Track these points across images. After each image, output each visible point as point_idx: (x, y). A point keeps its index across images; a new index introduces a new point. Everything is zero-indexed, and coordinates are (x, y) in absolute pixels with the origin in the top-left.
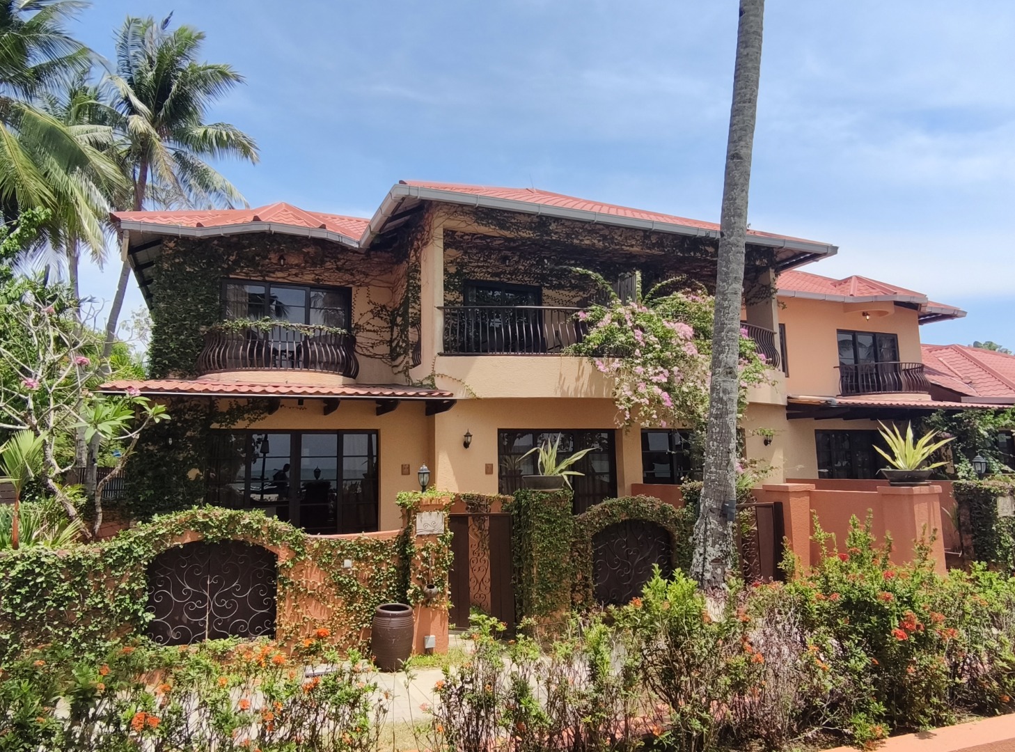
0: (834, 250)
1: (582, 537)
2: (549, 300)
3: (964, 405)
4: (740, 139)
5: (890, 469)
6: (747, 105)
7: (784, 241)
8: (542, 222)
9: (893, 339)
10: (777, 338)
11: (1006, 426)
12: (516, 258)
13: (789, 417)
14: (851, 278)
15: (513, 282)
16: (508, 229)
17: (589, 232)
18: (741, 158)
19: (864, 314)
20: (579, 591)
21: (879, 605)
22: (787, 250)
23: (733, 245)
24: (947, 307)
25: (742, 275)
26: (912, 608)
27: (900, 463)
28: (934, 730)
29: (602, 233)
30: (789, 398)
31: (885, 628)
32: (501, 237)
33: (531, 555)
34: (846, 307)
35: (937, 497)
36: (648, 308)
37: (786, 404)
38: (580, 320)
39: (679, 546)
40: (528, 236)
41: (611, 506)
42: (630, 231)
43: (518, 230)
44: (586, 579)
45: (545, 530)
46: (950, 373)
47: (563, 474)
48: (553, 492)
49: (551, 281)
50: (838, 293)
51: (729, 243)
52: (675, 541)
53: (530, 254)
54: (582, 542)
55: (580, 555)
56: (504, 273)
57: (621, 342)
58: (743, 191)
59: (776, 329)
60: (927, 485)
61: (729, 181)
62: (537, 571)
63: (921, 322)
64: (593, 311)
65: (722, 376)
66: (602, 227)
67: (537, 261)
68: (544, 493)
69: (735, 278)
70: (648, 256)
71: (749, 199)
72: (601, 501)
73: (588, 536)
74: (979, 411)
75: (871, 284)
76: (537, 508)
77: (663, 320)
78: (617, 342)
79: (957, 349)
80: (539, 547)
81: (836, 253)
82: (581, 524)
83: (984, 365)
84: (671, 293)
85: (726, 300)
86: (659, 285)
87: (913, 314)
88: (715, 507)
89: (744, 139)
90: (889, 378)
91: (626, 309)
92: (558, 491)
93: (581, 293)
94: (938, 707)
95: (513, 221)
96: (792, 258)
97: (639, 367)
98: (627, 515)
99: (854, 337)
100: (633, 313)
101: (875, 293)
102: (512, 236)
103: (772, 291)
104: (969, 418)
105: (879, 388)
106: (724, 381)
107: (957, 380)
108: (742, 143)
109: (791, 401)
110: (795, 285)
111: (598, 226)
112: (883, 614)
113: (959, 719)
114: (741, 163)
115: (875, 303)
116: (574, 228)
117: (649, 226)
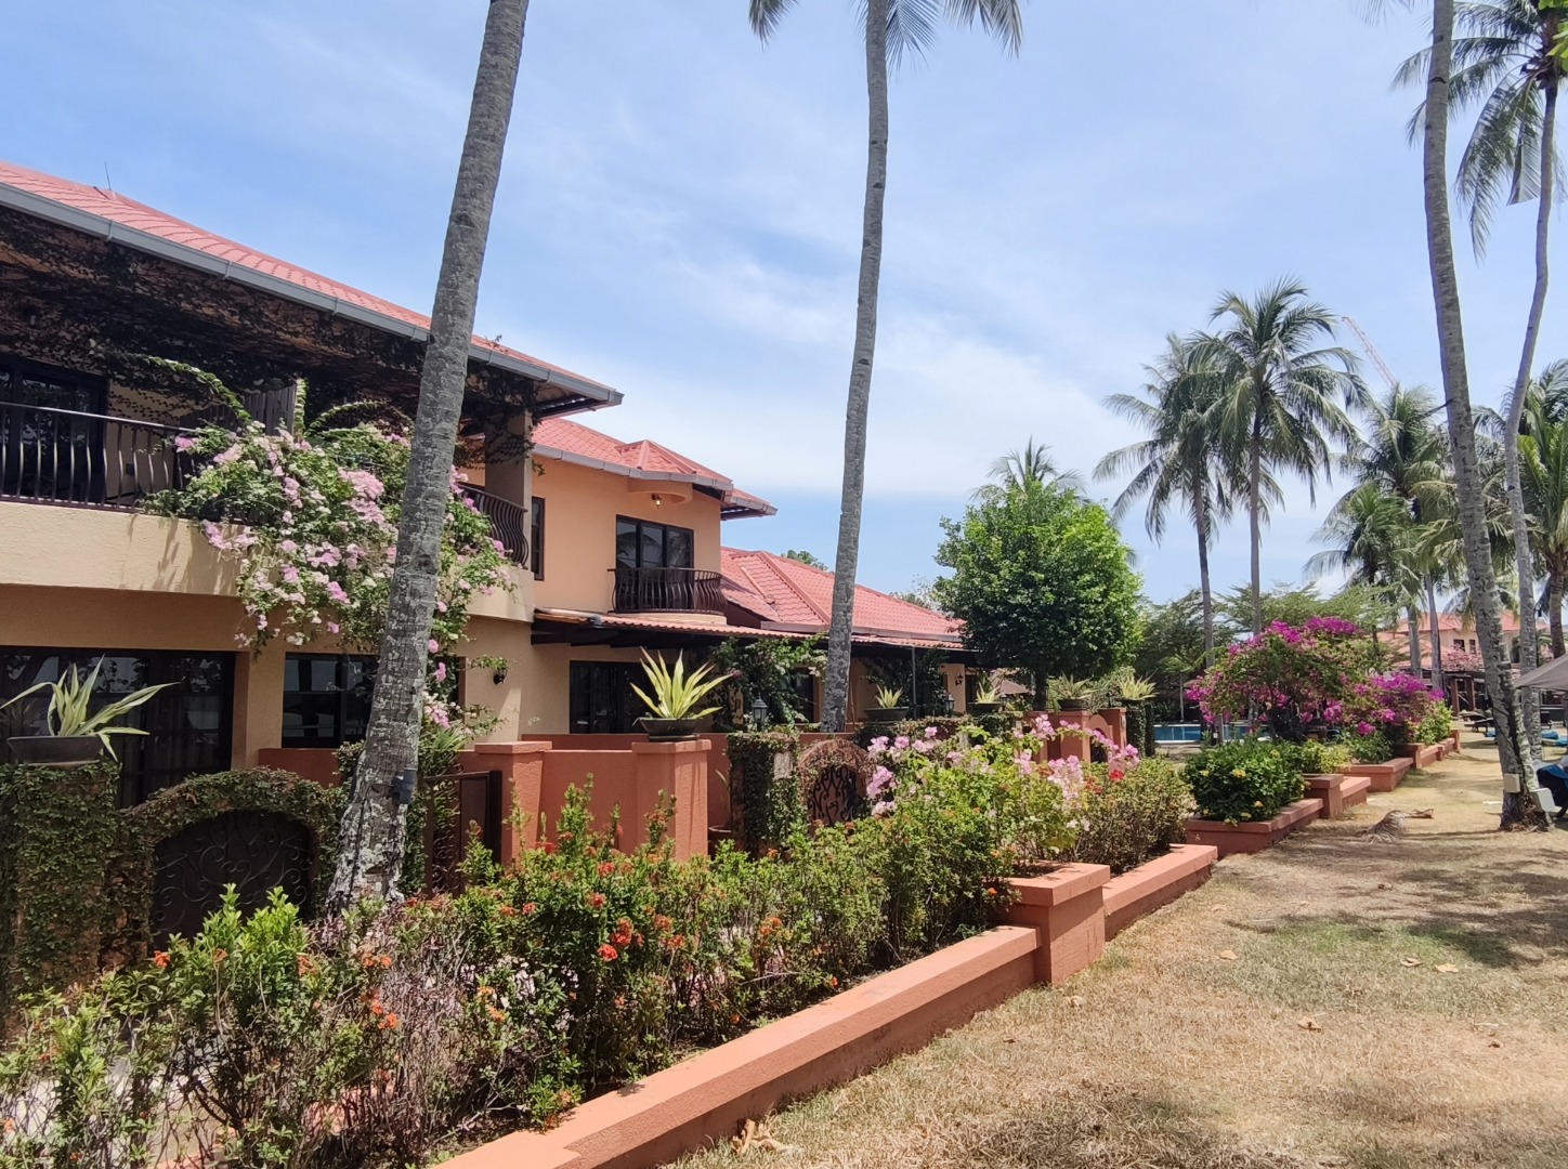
0: (617, 398)
1: (133, 848)
2: (123, 407)
3: (760, 632)
4: (473, 194)
5: (651, 718)
6: (489, 144)
7: (549, 372)
8: (115, 256)
9: (687, 536)
10: (528, 521)
11: (804, 662)
12: (54, 315)
13: (535, 640)
14: (641, 443)
15: (44, 360)
16: (37, 254)
17: (215, 293)
18: (472, 225)
19: (654, 497)
20: (118, 949)
21: (585, 912)
22: (553, 386)
23: (448, 359)
24: (755, 501)
25: (458, 410)
26: (630, 914)
27: (664, 710)
28: (645, 1080)
29: (239, 299)
30: (537, 611)
31: (591, 947)
32: (18, 267)
33: (13, 891)
34: (632, 484)
35: (705, 755)
36: (313, 445)
37: (531, 620)
38: (179, 450)
39: (324, 851)
40: (82, 276)
41: (200, 788)
42: (295, 309)
43: (59, 260)
44: (137, 924)
45: (50, 840)
46: (752, 589)
47: (100, 733)
48: (76, 768)
49: (131, 370)
50: (623, 463)
51: (441, 356)
52: (317, 844)
53: (87, 312)
54: (134, 858)
55: (127, 882)
56: (25, 339)
57: (259, 497)
58: (470, 276)
59: (528, 504)
60: (694, 739)
61: (449, 256)
62: (25, 921)
63: (724, 517)
64: (205, 435)
65: (411, 568)
66: (241, 289)
67: (102, 329)
68: (53, 769)
69: (447, 412)
70: (327, 357)
71: (480, 293)
72: (182, 781)
73: (147, 845)
74: (776, 641)
75: (666, 456)
76: (34, 799)
77: (340, 468)
78: (250, 497)
79: (763, 557)
80: (32, 874)
81: (620, 403)
82: (134, 824)
83: (790, 581)
84: (356, 424)
85: (429, 445)
86: (337, 408)
87: (715, 504)
88: (380, 782)
89: (479, 195)
90: (677, 589)
91: (272, 441)
92: (87, 765)
93: (191, 402)
94: (654, 1047)
95: (50, 240)
96: (559, 400)
97: (288, 542)
98: (231, 802)
99: (638, 528)
100: (285, 450)
101: (670, 468)
102: (44, 270)
103: (526, 445)
104: (765, 649)
105: (664, 604)
106: (414, 577)
107: (758, 598)
108: (476, 202)
109: (540, 616)
110: (563, 442)
111: (232, 287)
112: (591, 925)
113: (679, 1057)
114: (471, 231)
115: (669, 482)
116: (183, 281)
117: (329, 305)
